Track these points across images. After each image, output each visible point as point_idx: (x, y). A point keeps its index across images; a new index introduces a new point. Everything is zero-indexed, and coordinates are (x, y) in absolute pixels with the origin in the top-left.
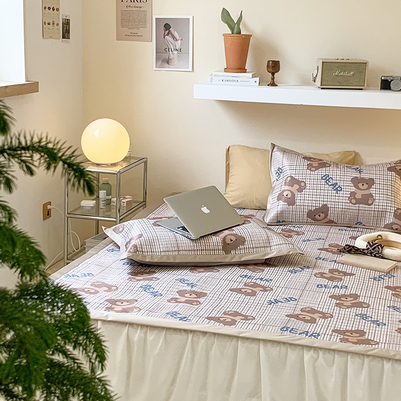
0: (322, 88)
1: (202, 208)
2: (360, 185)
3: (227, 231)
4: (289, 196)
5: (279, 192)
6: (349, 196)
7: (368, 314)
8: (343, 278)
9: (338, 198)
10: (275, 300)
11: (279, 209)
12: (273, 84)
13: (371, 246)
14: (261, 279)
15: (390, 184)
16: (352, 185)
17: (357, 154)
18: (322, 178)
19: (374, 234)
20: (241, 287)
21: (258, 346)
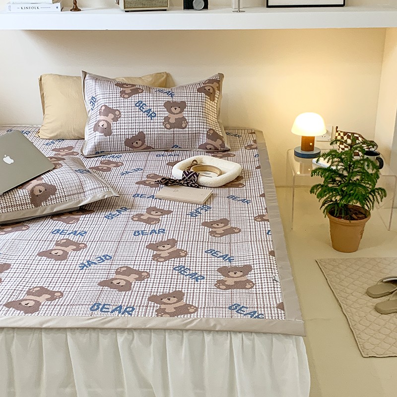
0: (126, 11)
1: (4, 159)
2: (173, 109)
3: (35, 180)
4: (105, 126)
5: (95, 123)
6: (164, 121)
7: (186, 265)
8: (161, 219)
9: (153, 124)
10: (88, 262)
11: (96, 141)
12: (76, 9)
13: (187, 175)
14: (75, 233)
15: (201, 105)
16: (165, 110)
17: (168, 75)
18: (136, 104)
19: (189, 160)
20: (51, 248)
21: (65, 335)
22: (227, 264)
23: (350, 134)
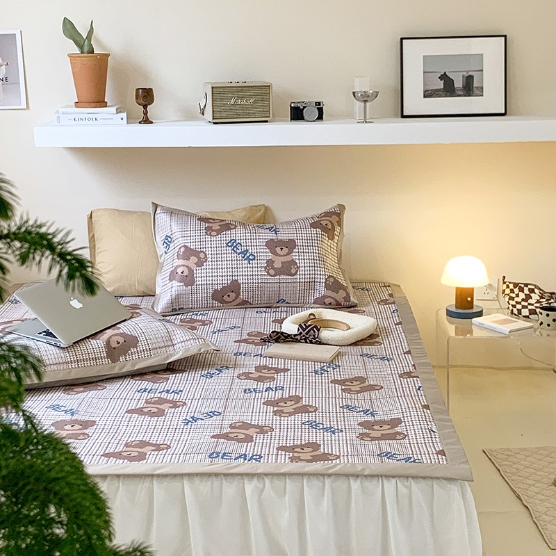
0: (214, 123)
1: (71, 302)
2: (278, 249)
4: (186, 273)
5: (171, 269)
7: (317, 420)
8: (276, 377)
9: (251, 269)
10: (192, 418)
11: (173, 293)
12: (147, 121)
13: (304, 330)
14: (168, 391)
15: (316, 245)
16: (268, 250)
17: (267, 209)
18: (227, 244)
19: (305, 313)
20: (141, 406)
21: (181, 484)
22: (370, 418)
23: (523, 286)
